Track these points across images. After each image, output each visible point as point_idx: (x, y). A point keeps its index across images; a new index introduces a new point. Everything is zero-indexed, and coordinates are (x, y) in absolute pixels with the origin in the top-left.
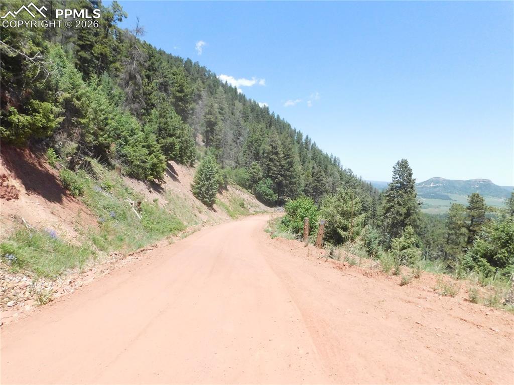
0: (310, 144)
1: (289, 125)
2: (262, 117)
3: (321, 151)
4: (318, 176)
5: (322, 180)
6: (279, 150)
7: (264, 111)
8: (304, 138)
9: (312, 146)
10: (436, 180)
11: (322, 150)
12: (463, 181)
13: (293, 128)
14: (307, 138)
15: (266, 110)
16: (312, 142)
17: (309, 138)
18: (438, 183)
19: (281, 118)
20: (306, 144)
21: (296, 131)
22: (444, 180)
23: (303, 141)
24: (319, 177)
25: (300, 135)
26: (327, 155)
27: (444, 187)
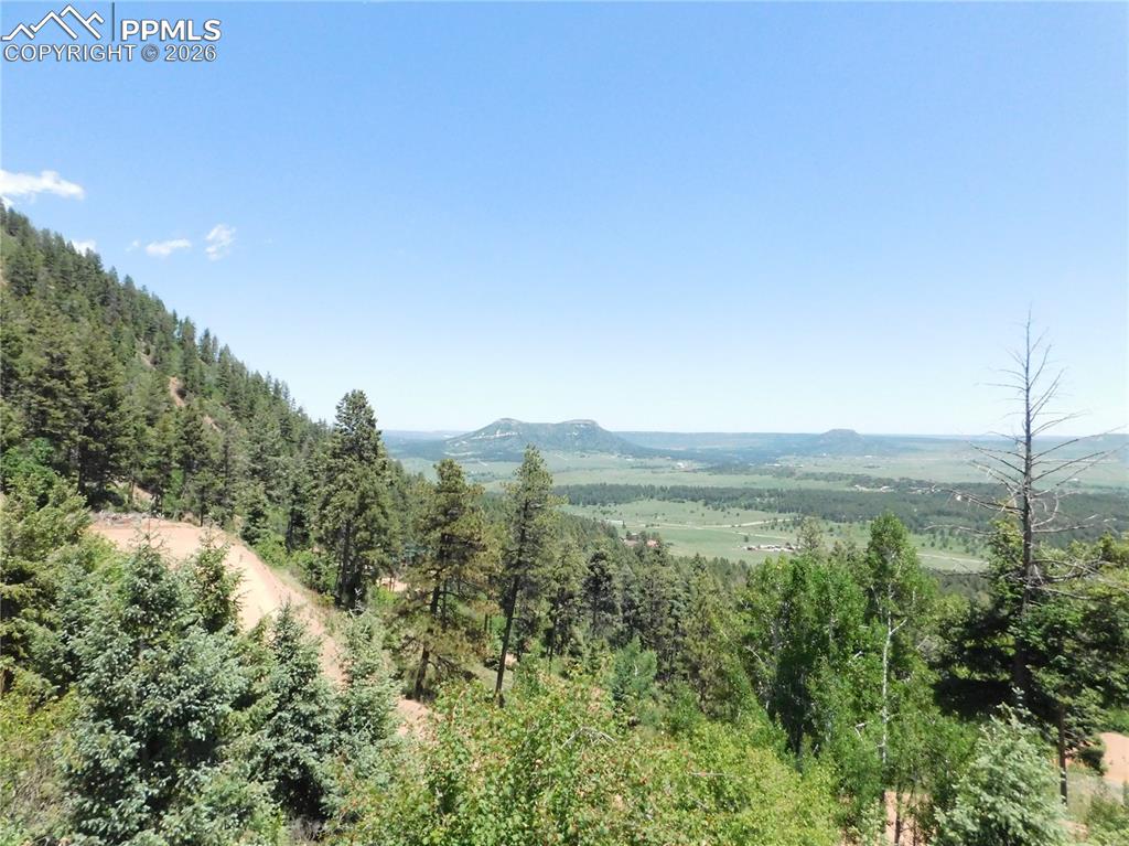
0: (214, 350)
1: (159, 303)
2: (81, 278)
3: (242, 367)
4: (188, 429)
5: (199, 439)
6: (73, 366)
7: (84, 265)
8: (199, 334)
9: (221, 354)
10: (505, 425)
11: (246, 365)
12: (553, 425)
13: (169, 311)
14: (207, 335)
15: (93, 261)
16: (221, 345)
17: (212, 337)
18: (508, 430)
19: (138, 286)
20: (205, 348)
21: (179, 318)
22: (520, 424)
23: (197, 342)
24: (192, 432)
25: (188, 328)
26: (258, 375)
27: (520, 437)
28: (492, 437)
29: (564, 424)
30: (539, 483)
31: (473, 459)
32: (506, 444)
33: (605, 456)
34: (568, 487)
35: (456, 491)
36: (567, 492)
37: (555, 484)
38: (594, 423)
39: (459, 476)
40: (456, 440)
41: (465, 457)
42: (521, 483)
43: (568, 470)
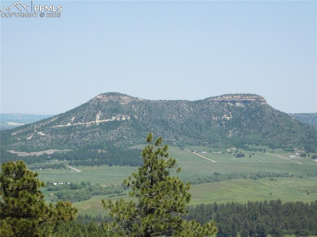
28: (88, 124)
29: (207, 101)
30: (168, 200)
31: (56, 161)
32: (111, 135)
33: (279, 156)
34: (216, 208)
35: (28, 215)
36: (214, 215)
37: (194, 203)
38: (259, 99)
39: (33, 190)
40: (26, 129)
41: (45, 157)
42: (136, 201)
43: (216, 178)
